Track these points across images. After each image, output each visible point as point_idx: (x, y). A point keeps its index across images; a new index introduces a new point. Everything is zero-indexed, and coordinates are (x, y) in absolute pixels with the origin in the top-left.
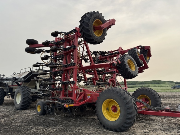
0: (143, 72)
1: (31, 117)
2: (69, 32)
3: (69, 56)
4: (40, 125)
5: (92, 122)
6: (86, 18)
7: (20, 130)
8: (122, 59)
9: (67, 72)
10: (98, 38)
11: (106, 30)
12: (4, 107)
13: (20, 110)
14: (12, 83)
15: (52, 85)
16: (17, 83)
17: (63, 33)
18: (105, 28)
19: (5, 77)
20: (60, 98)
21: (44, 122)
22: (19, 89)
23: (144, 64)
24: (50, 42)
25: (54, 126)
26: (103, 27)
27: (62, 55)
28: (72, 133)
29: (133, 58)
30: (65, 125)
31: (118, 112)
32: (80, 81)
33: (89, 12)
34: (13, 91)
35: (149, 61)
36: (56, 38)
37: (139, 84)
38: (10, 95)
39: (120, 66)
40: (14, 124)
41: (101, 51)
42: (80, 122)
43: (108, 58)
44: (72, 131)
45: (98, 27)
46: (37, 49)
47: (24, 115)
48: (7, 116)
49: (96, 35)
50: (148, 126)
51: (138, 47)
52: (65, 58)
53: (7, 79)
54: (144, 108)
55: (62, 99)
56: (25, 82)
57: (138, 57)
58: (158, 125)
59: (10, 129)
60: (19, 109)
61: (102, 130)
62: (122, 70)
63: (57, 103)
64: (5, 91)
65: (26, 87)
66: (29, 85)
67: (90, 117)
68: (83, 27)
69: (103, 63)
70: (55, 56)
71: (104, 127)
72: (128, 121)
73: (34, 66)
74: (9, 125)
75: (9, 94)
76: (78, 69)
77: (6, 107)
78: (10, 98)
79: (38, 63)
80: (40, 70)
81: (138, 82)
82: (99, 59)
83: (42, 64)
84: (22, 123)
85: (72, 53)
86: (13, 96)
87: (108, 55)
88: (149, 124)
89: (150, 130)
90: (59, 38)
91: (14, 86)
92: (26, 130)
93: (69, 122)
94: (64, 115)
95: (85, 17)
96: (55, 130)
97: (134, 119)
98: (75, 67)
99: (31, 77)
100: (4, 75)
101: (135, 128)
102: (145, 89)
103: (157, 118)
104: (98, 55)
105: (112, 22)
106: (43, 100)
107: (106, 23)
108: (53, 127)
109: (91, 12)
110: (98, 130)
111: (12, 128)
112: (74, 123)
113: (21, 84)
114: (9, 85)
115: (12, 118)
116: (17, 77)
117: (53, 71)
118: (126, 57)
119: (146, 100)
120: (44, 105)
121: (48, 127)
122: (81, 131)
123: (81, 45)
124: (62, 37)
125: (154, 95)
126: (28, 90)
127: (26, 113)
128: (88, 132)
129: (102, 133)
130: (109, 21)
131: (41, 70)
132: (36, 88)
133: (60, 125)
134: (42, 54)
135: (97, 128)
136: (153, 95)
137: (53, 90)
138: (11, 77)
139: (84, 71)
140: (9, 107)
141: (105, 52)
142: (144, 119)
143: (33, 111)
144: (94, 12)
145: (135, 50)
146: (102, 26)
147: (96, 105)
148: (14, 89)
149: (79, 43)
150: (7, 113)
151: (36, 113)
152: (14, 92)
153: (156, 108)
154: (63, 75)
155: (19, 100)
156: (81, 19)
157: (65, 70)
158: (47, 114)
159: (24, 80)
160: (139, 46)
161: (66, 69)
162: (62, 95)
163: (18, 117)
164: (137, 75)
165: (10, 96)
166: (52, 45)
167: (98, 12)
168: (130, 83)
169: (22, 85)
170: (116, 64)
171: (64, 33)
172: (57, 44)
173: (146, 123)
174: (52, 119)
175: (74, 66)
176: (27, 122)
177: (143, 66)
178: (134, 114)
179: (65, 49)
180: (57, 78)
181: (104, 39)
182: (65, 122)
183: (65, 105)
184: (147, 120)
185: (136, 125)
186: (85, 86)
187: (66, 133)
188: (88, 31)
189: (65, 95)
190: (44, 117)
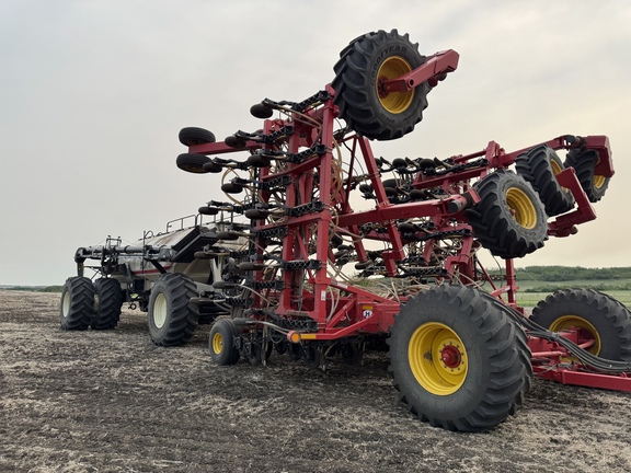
0: (574, 231)
1: (193, 369)
2: (306, 101)
3: (308, 178)
4: (217, 393)
5: (377, 395)
6: (354, 55)
7: (162, 401)
8: (487, 187)
9: (300, 231)
10: (395, 119)
11: (426, 88)
12: (121, 337)
13: (166, 347)
14: (142, 263)
15: (255, 273)
16: (155, 262)
17: (287, 106)
18: (422, 84)
19: (123, 246)
20: (277, 312)
21: (231, 386)
22: (161, 284)
23: (576, 206)
24: (248, 135)
25: (258, 397)
26: (412, 82)
27: (285, 176)
28: (309, 422)
29: (528, 184)
30: (293, 398)
31: (462, 366)
32: (345, 262)
33: (364, 36)
34: (146, 288)
35: (602, 194)
36: (267, 123)
37: (588, 278)
38: (136, 299)
39: (479, 211)
40: (146, 385)
41: (420, 159)
42: (341, 392)
43: (446, 182)
44: (311, 417)
45: (394, 82)
46: (212, 157)
47: (176, 361)
48: (128, 363)
49: (390, 108)
50: (572, 424)
51: (559, 143)
52: (291, 186)
53: (128, 251)
54: (566, 363)
55: (285, 316)
56: (179, 260)
57: (554, 179)
58: (614, 424)
59: (136, 396)
60: (161, 345)
61: (406, 423)
62: (484, 225)
63: (269, 327)
64: (124, 286)
65: (183, 275)
66: (192, 271)
67: (374, 381)
68: (345, 86)
69: (425, 199)
70: (264, 180)
71: (414, 412)
72: (494, 398)
73: (204, 211)
74: (133, 386)
75: (134, 296)
76: (334, 220)
77: (126, 336)
78: (138, 311)
79: (214, 203)
80: (222, 223)
81: (583, 269)
82: (412, 188)
83: (226, 204)
84: (168, 383)
85: (315, 170)
86: (144, 305)
87: (445, 173)
88: (581, 418)
89: (577, 435)
90: (275, 122)
91: (146, 272)
92: (177, 403)
93: (305, 389)
94: (294, 370)
95: (350, 53)
96: (260, 408)
97: (516, 393)
98: (323, 215)
99: (195, 247)
100: (119, 240)
101: (522, 427)
102: (580, 294)
103: (620, 400)
104: (411, 173)
105: (448, 62)
106: (228, 319)
107: (424, 67)
108: (256, 400)
109: (372, 34)
110: (394, 420)
111: (140, 396)
112: (320, 395)
113: (168, 268)
114: (133, 270)
115: (141, 368)
116: (155, 247)
117: (258, 228)
118: (501, 178)
119: (584, 334)
120: (232, 333)
121: (239, 398)
122: (336, 419)
123: (344, 141)
124: (284, 117)
125: (615, 319)
126: (187, 285)
127: (180, 357)
128: (358, 424)
129: (405, 431)
130: (435, 58)
131: (228, 223)
132: (210, 281)
133: (277, 396)
134: (226, 174)
135: (391, 416)
136: (609, 316)
137: (258, 287)
138: (139, 245)
139: (355, 227)
140: (134, 336)
141: (437, 163)
142: (568, 401)
143: (200, 351)
144: (382, 33)
145: (543, 153)
146: (407, 78)
147: (388, 341)
148: (147, 283)
149: (340, 137)
150: (128, 352)
151: (208, 359)
152: (149, 292)
153: (614, 365)
154: (285, 241)
155: (161, 317)
156: (339, 58)
157: (292, 226)
158: (241, 363)
159: (175, 256)
160: (561, 139)
161: (295, 221)
162: (285, 304)
163: (159, 365)
164: (541, 245)
165: (137, 303)
166: (255, 144)
167: (395, 31)
168: (552, 274)
169: (172, 271)
170: (460, 206)
171: (290, 104)
172: (270, 141)
173: (572, 414)
174: (255, 378)
175: (320, 211)
176: (181, 382)
177: (575, 209)
178: (515, 378)
179: (294, 158)
180: (270, 249)
181: (419, 120)
182: (293, 389)
183: (289, 335)
184: (576, 404)
185: (530, 415)
186: (360, 279)
187: (290, 420)
188: (361, 97)
189: (294, 306)
190: (232, 370)
